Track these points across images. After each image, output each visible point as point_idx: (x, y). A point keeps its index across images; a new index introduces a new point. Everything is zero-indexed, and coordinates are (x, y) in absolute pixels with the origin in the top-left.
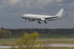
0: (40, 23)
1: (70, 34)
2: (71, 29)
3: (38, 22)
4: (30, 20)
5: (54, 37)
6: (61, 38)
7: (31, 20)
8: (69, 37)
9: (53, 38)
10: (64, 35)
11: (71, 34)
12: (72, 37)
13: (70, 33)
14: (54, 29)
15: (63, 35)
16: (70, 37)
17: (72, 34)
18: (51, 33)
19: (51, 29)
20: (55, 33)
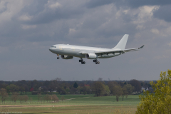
0: (83, 63)
1: (49, 94)
2: (51, 82)
3: (80, 61)
4: (63, 57)
5: (14, 100)
6: (28, 102)
7: (66, 56)
8: (48, 99)
9: (11, 102)
10: (36, 94)
11: (51, 94)
12: (54, 100)
13: (50, 90)
14: (13, 82)
15: (33, 94)
16: (50, 99)
17: (54, 93)
18: (8, 91)
19: (6, 82)
20: (15, 91)
